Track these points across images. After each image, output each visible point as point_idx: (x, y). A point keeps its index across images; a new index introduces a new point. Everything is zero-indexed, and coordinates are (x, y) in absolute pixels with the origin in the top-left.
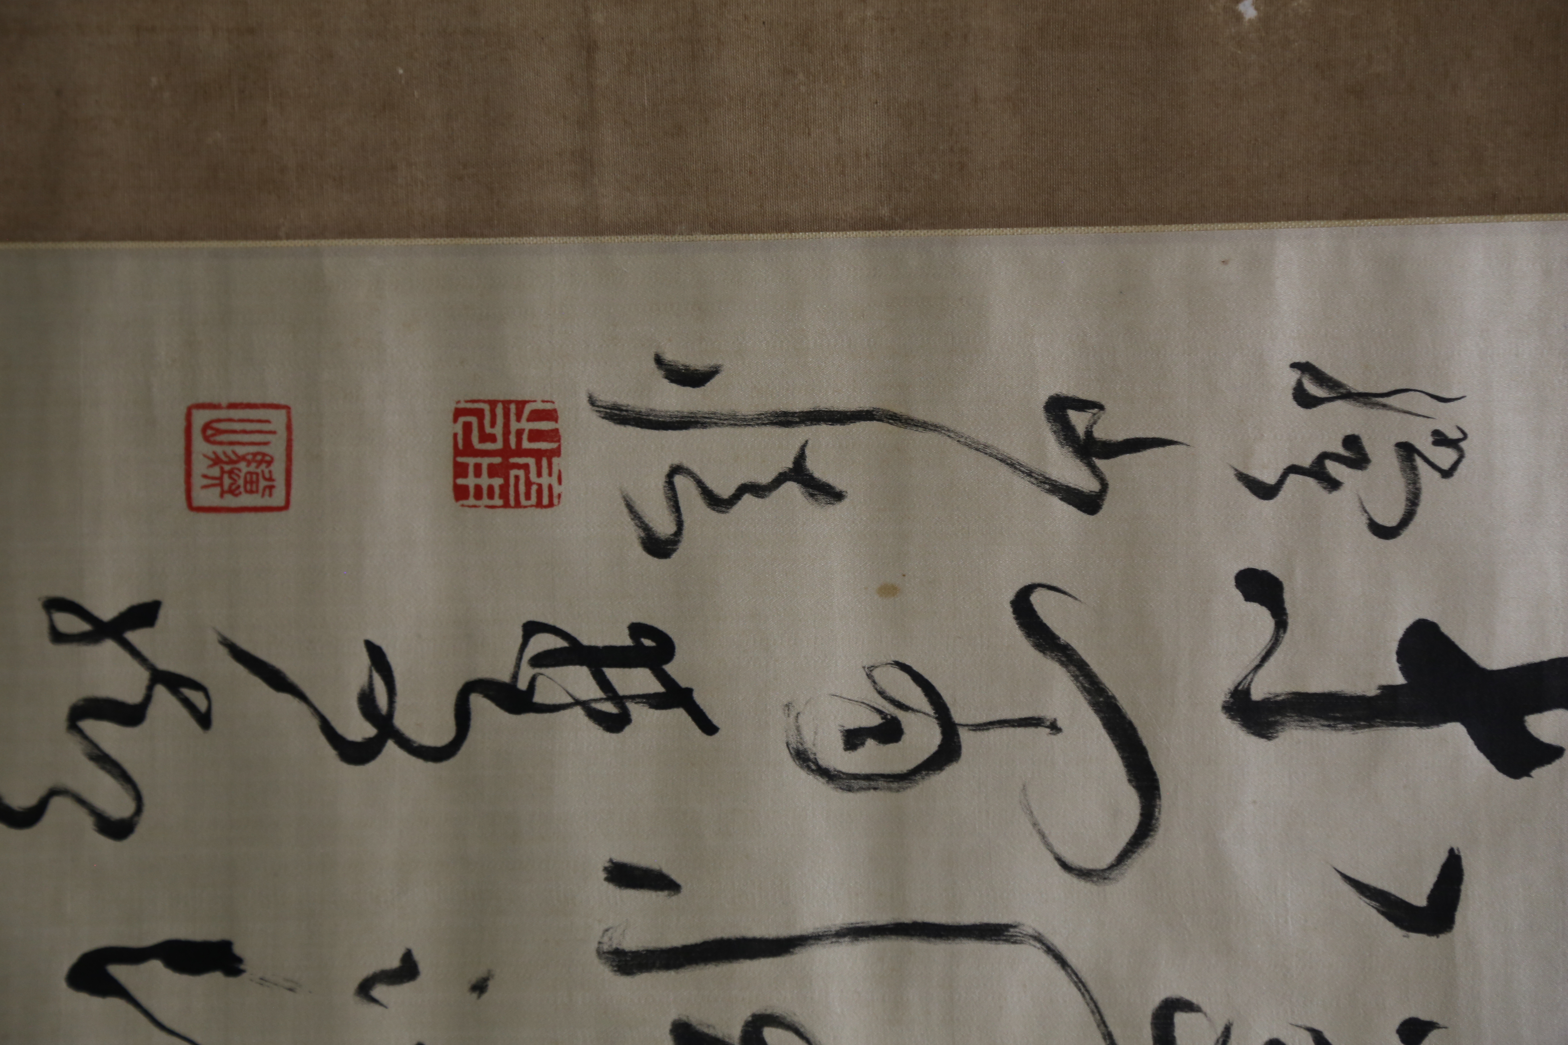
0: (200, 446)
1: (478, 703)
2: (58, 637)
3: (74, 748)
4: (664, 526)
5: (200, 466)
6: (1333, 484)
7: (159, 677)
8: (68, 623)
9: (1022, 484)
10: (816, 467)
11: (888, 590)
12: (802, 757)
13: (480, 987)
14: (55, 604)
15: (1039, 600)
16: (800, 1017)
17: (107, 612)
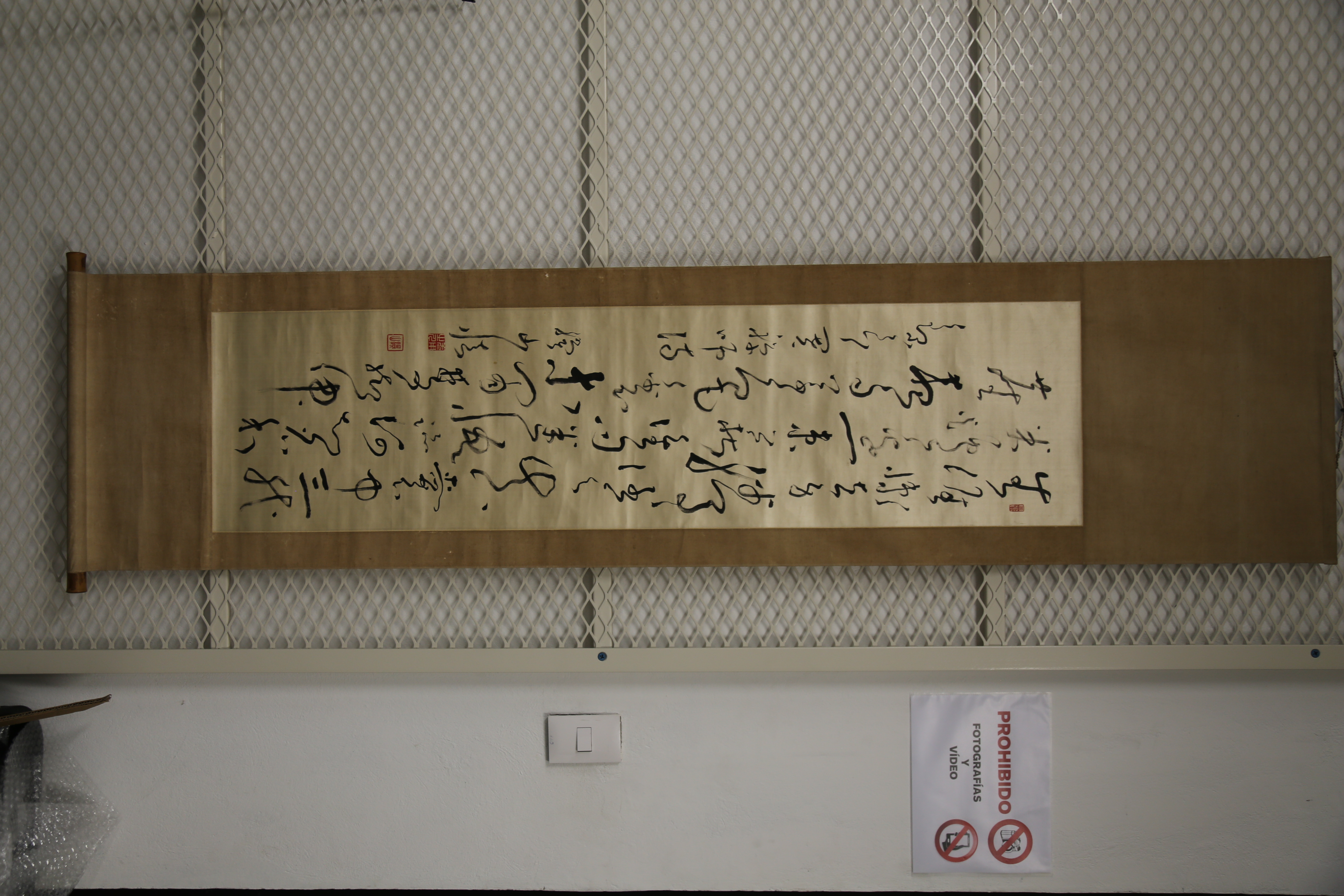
0: (390, 341)
1: (432, 380)
2: (368, 370)
3: (370, 387)
4: (461, 353)
5: (389, 344)
6: (561, 347)
7: (383, 376)
8: (369, 368)
9: (515, 347)
10: (484, 344)
11: (495, 363)
12: (482, 388)
13: (433, 424)
14: (367, 365)
15: (519, 365)
16: (481, 427)
17: (375, 366)
